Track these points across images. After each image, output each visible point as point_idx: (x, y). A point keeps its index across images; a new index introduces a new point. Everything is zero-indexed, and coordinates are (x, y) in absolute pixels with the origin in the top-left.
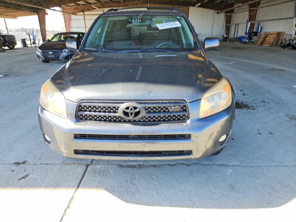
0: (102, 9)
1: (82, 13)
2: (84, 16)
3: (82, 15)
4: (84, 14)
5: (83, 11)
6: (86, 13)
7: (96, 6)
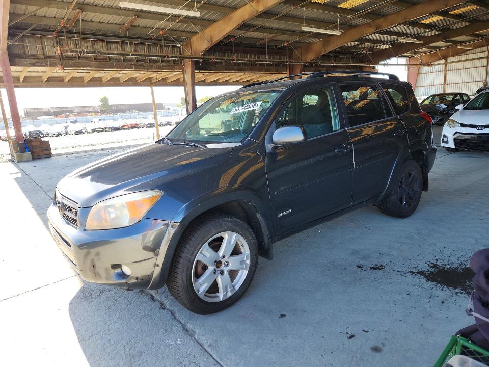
0: (486, 47)
1: (443, 61)
2: (446, 66)
3: (443, 64)
4: (446, 61)
5: (445, 57)
6: (450, 59)
7: (470, 46)
